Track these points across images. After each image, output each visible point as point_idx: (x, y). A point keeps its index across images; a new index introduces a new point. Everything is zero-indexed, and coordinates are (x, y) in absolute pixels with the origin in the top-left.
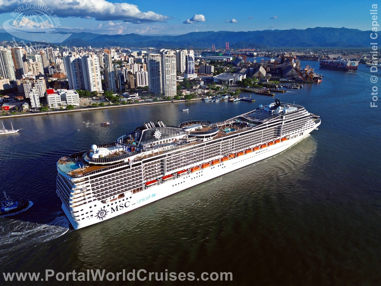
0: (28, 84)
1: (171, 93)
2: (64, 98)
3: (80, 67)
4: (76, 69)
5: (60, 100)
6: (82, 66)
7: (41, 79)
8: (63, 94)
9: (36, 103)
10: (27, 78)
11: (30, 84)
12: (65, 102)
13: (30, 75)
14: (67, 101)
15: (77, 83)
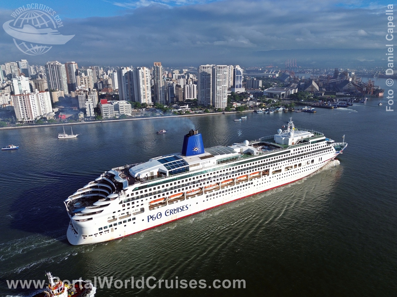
0: (83, 95)
1: (222, 105)
2: (117, 108)
3: (131, 80)
4: (127, 81)
5: (113, 110)
6: (133, 78)
7: (95, 91)
8: (116, 105)
9: (91, 113)
10: (80, 90)
12: (118, 112)
13: (83, 88)
14: (120, 111)
15: (127, 95)
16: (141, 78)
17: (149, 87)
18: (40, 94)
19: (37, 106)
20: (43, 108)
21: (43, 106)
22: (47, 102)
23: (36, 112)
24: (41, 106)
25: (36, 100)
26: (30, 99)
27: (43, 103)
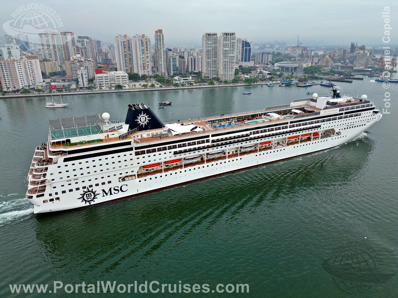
1: (228, 77)
2: (112, 79)
3: (130, 49)
4: (125, 51)
5: (109, 80)
6: (132, 47)
10: (75, 60)
11: (78, 65)
13: (78, 57)
14: (116, 82)
15: (126, 65)
18: (28, 61)
19: (24, 75)
21: (32, 75)
22: (37, 71)
23: (23, 81)
25: (23, 68)
26: (16, 66)
27: (31, 71)
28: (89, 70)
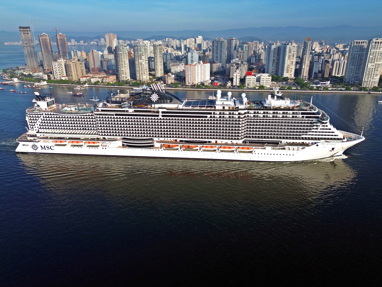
0: (234, 67)
1: (370, 84)
2: (258, 80)
3: (278, 54)
4: (275, 56)
5: (255, 81)
6: (280, 53)
7: (245, 64)
8: (259, 77)
9: (237, 82)
10: (234, 63)
11: (236, 67)
12: (259, 83)
13: (237, 61)
14: (261, 83)
16: (288, 53)
17: (294, 62)
18: (203, 65)
19: (200, 75)
20: (204, 76)
21: (204, 75)
22: (207, 71)
23: (198, 79)
24: (202, 74)
25: (200, 70)
26: (196, 68)
27: (204, 72)
28: (242, 72)
